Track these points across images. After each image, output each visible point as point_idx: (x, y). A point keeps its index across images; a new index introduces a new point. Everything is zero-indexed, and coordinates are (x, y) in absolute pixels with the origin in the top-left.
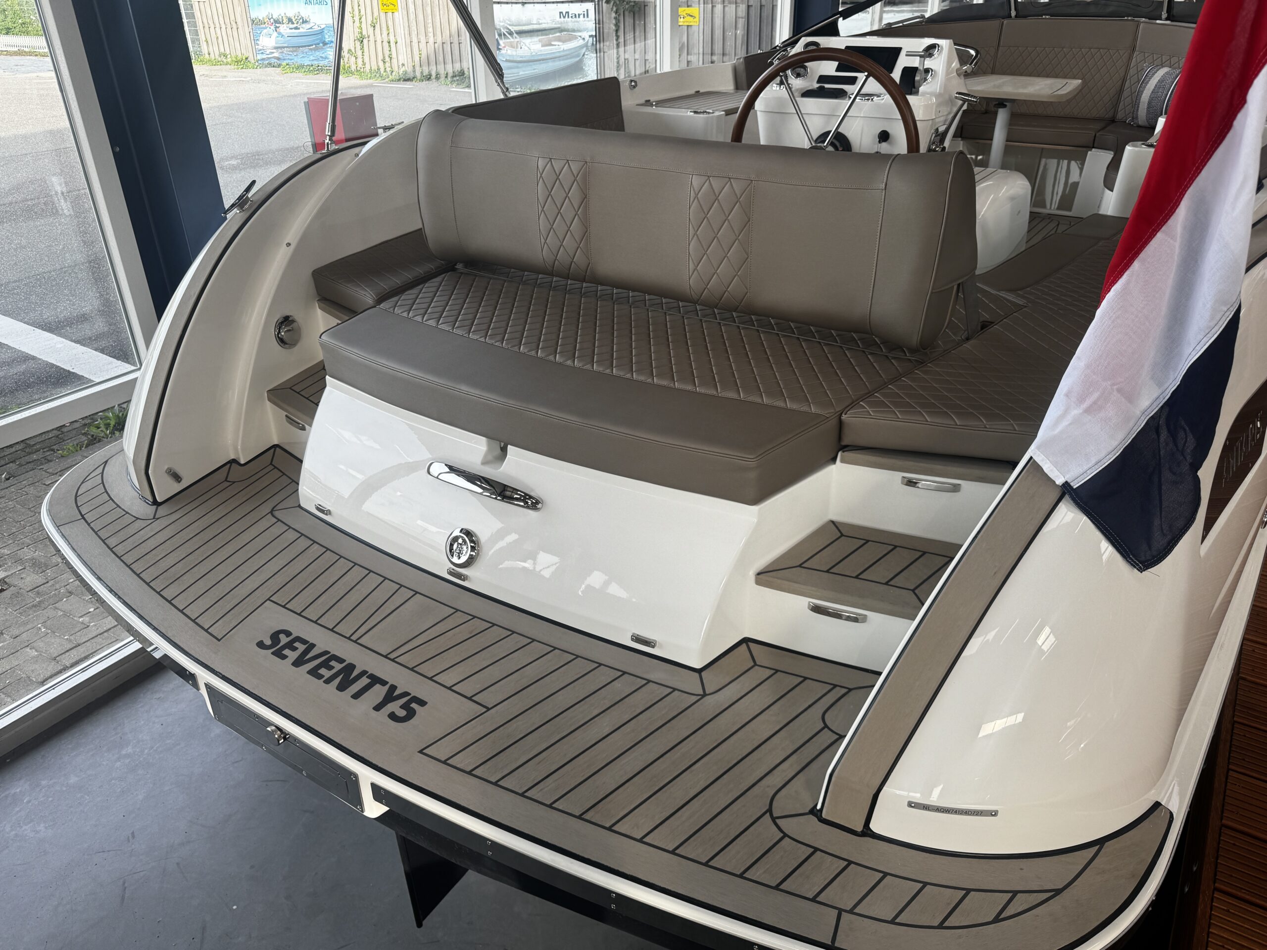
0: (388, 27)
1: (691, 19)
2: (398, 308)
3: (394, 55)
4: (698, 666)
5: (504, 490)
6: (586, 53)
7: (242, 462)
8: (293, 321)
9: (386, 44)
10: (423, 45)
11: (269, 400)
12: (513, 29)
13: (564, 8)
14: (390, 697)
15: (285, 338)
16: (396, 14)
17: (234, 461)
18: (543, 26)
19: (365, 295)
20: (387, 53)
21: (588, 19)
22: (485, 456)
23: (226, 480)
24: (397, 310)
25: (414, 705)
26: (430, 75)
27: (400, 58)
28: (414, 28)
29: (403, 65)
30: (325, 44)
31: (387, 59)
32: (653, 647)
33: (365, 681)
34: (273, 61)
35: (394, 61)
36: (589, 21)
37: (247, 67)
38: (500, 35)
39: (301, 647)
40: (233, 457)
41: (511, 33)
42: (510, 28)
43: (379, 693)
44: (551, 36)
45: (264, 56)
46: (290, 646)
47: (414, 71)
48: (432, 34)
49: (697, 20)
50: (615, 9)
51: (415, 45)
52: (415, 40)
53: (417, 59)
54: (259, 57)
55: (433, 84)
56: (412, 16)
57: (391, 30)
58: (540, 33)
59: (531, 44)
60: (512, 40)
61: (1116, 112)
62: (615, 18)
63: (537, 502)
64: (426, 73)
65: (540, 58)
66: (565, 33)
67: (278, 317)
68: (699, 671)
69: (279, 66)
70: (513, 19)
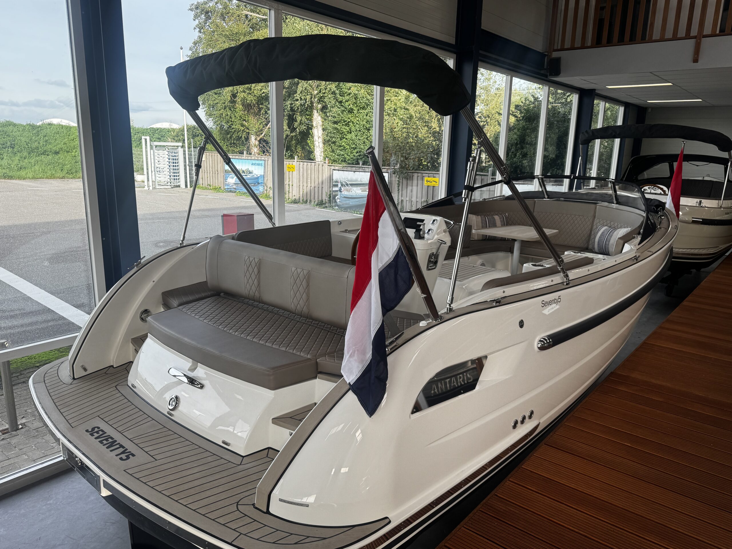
0: (289, 178)
1: (435, 183)
2: (184, 309)
3: (291, 191)
4: (244, 455)
5: (193, 381)
7: (115, 367)
8: (149, 312)
9: (287, 186)
10: (305, 187)
11: (131, 342)
12: (348, 183)
14: (123, 453)
15: (144, 318)
16: (294, 172)
17: (112, 366)
18: (363, 182)
19: (175, 302)
20: (287, 190)
22: (191, 366)
23: (105, 373)
24: (184, 310)
25: (130, 456)
26: (307, 201)
27: (293, 192)
28: (301, 179)
29: (294, 196)
30: (258, 183)
32: (229, 446)
33: (118, 446)
34: (232, 190)
35: (291, 194)
37: (219, 192)
38: (342, 185)
39: (101, 433)
40: (112, 364)
41: (347, 185)
42: (347, 182)
43: (121, 450)
45: (229, 187)
46: (97, 432)
47: (299, 199)
48: (310, 183)
49: (438, 183)
50: (398, 176)
51: (301, 187)
52: (301, 185)
53: (301, 193)
54: (226, 187)
55: (308, 206)
56: (301, 174)
57: (291, 180)
58: (361, 185)
59: (357, 190)
60: (347, 188)
61: (588, 245)
62: (398, 181)
63: (203, 386)
64: (305, 200)
65: (360, 197)
67: (143, 309)
68: (243, 457)
69: (235, 192)
70: (349, 178)
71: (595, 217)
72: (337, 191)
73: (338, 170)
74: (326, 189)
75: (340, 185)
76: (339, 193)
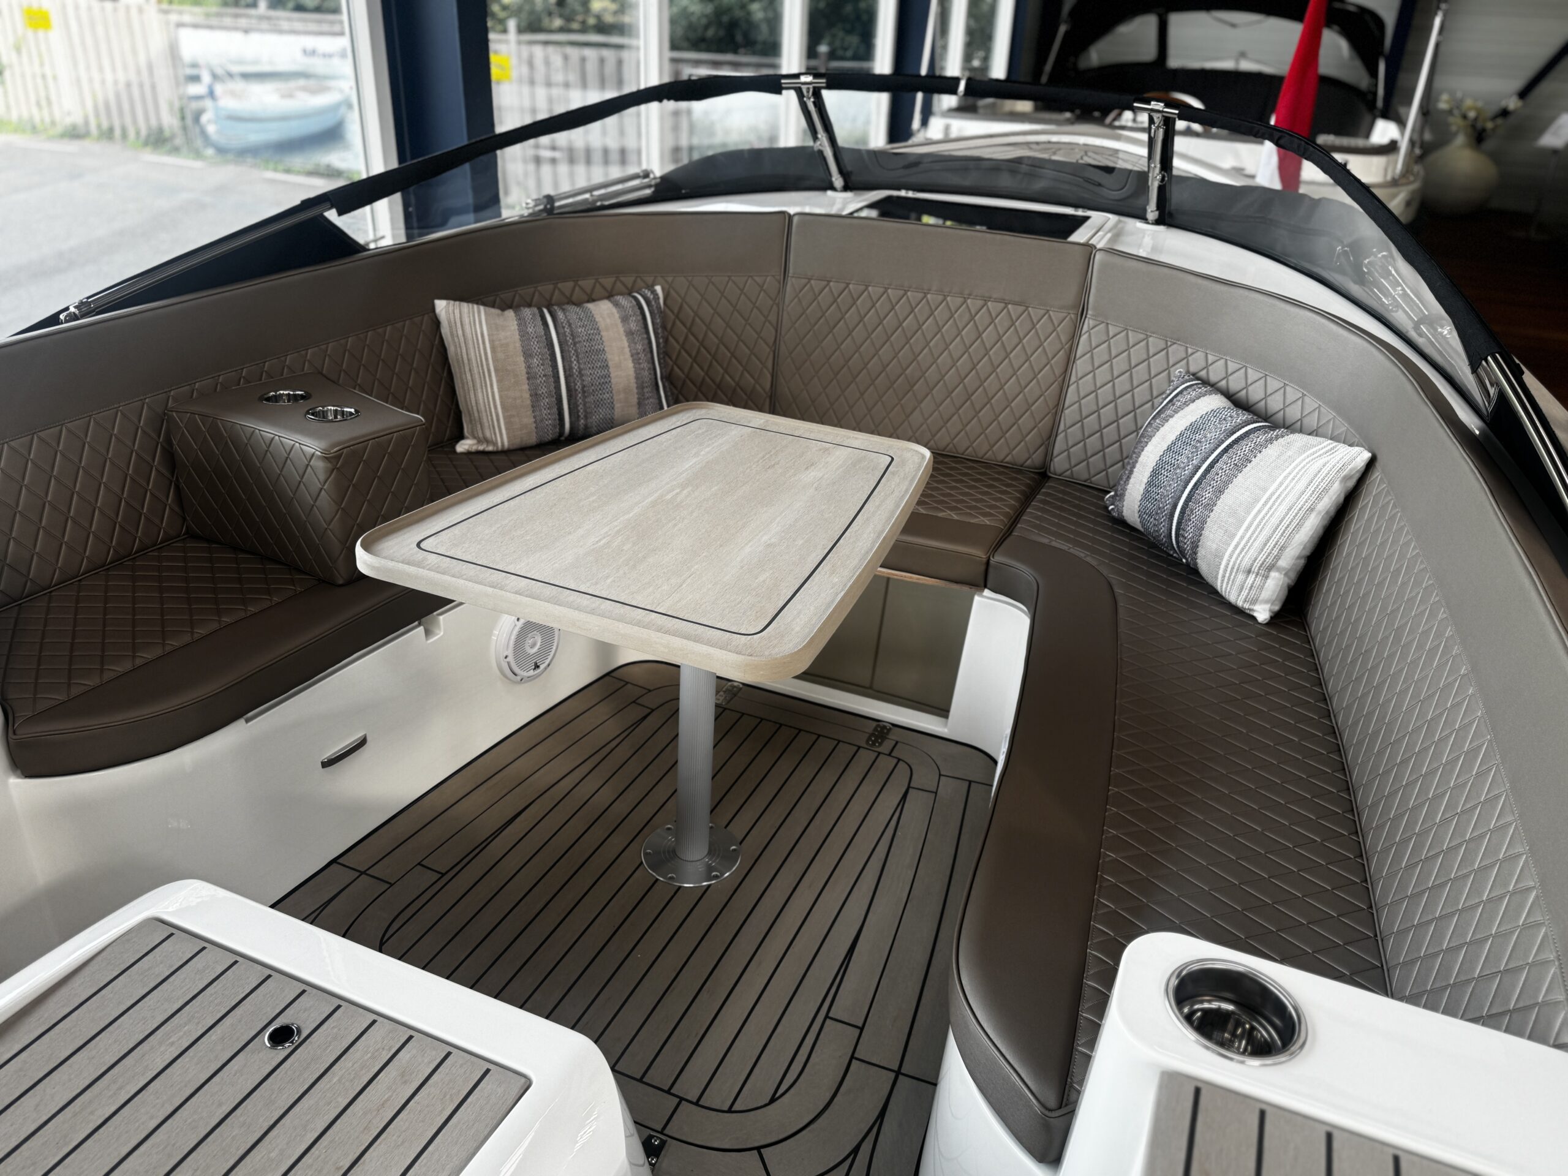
0: (40, 53)
3: (53, 98)
9: (39, 81)
10: (97, 85)
13: (310, 42)
16: (51, 34)
20: (43, 94)
26: (111, 130)
27: (63, 101)
29: (69, 113)
31: (44, 103)
35: (55, 106)
44: (292, 84)
47: (86, 124)
48: (109, 68)
51: (85, 83)
52: (84, 76)
53: (90, 105)
55: (117, 148)
57: (46, 59)
61: (1048, 455)
64: (105, 125)
65: (276, 115)
71: (1082, 313)
73: (195, 26)
74: (166, 92)
75: (206, 78)
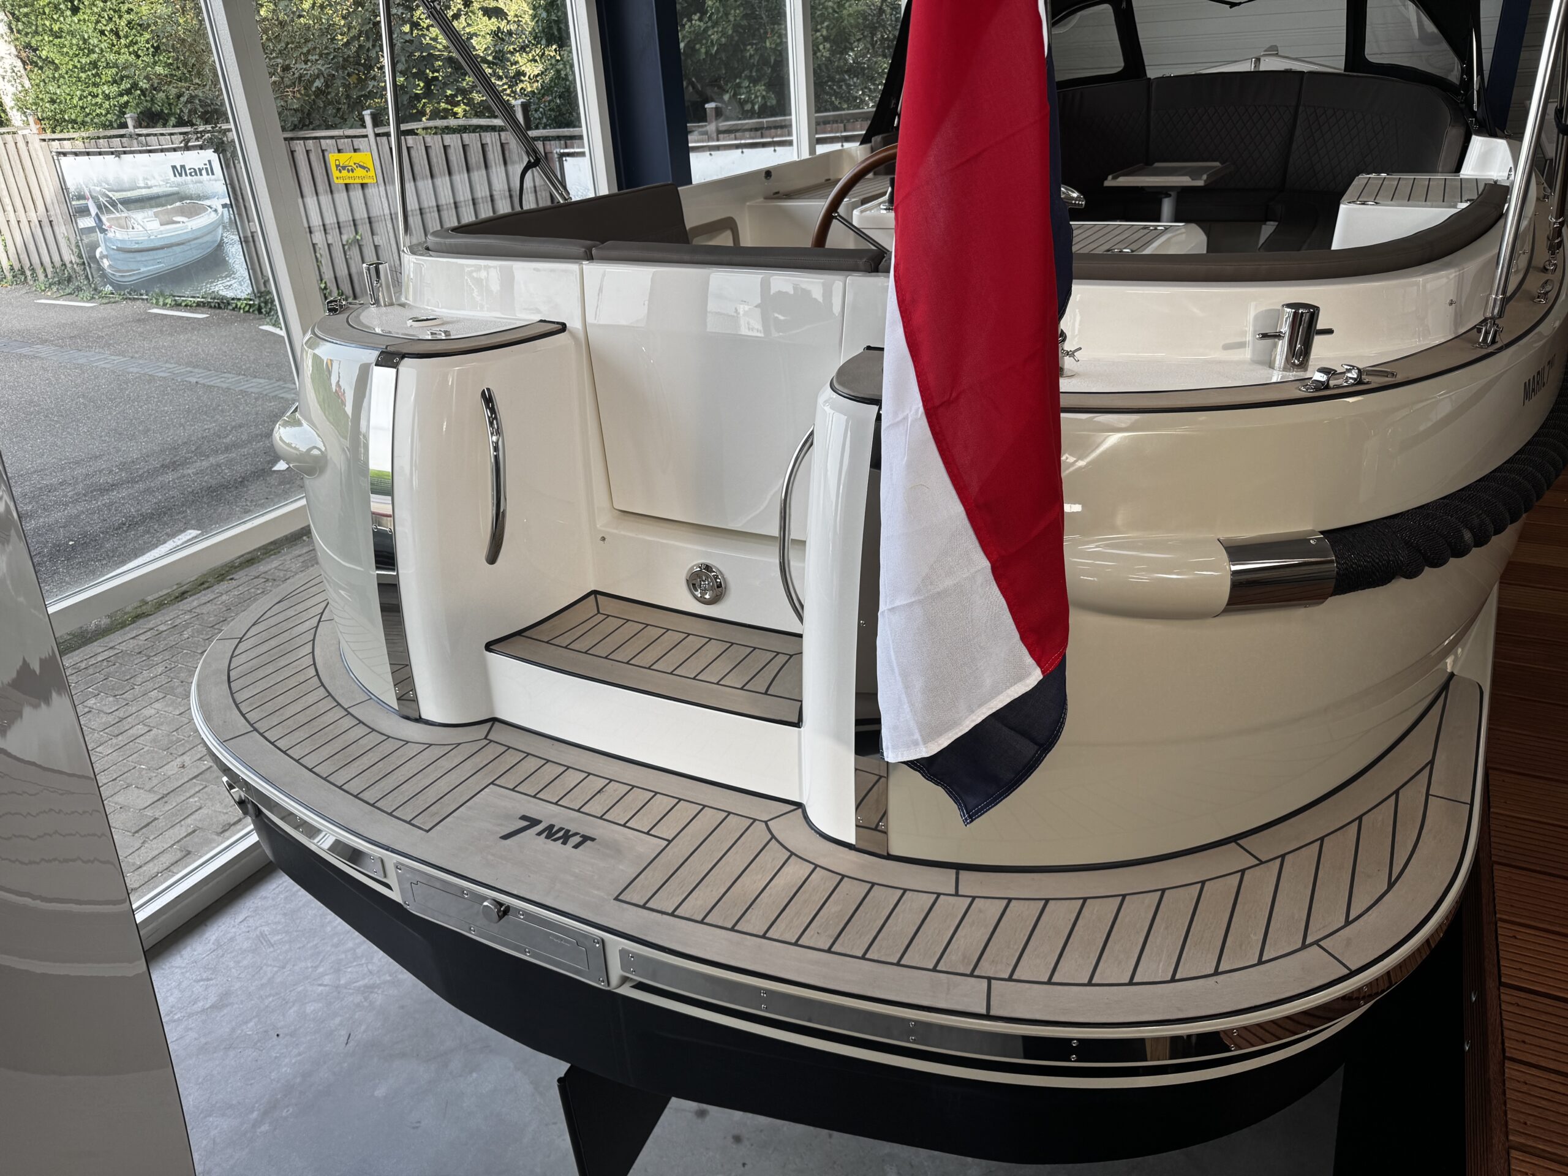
6: (225, 235)
21: (213, 177)
36: (216, 180)
44: (169, 207)
59: (145, 220)
64: (17, 267)
66: (188, 201)
70: (111, 179)
72: (90, 230)
73: (76, 154)
74: (62, 227)
75: (93, 210)
76: (100, 236)
